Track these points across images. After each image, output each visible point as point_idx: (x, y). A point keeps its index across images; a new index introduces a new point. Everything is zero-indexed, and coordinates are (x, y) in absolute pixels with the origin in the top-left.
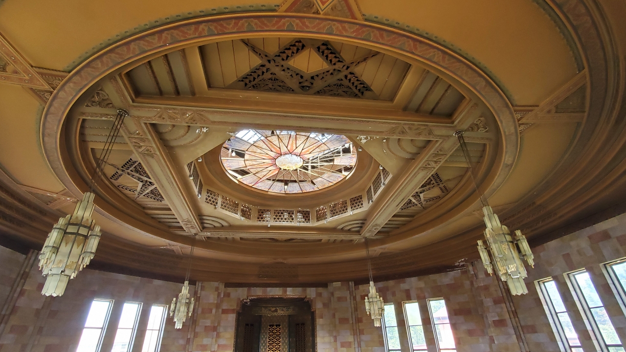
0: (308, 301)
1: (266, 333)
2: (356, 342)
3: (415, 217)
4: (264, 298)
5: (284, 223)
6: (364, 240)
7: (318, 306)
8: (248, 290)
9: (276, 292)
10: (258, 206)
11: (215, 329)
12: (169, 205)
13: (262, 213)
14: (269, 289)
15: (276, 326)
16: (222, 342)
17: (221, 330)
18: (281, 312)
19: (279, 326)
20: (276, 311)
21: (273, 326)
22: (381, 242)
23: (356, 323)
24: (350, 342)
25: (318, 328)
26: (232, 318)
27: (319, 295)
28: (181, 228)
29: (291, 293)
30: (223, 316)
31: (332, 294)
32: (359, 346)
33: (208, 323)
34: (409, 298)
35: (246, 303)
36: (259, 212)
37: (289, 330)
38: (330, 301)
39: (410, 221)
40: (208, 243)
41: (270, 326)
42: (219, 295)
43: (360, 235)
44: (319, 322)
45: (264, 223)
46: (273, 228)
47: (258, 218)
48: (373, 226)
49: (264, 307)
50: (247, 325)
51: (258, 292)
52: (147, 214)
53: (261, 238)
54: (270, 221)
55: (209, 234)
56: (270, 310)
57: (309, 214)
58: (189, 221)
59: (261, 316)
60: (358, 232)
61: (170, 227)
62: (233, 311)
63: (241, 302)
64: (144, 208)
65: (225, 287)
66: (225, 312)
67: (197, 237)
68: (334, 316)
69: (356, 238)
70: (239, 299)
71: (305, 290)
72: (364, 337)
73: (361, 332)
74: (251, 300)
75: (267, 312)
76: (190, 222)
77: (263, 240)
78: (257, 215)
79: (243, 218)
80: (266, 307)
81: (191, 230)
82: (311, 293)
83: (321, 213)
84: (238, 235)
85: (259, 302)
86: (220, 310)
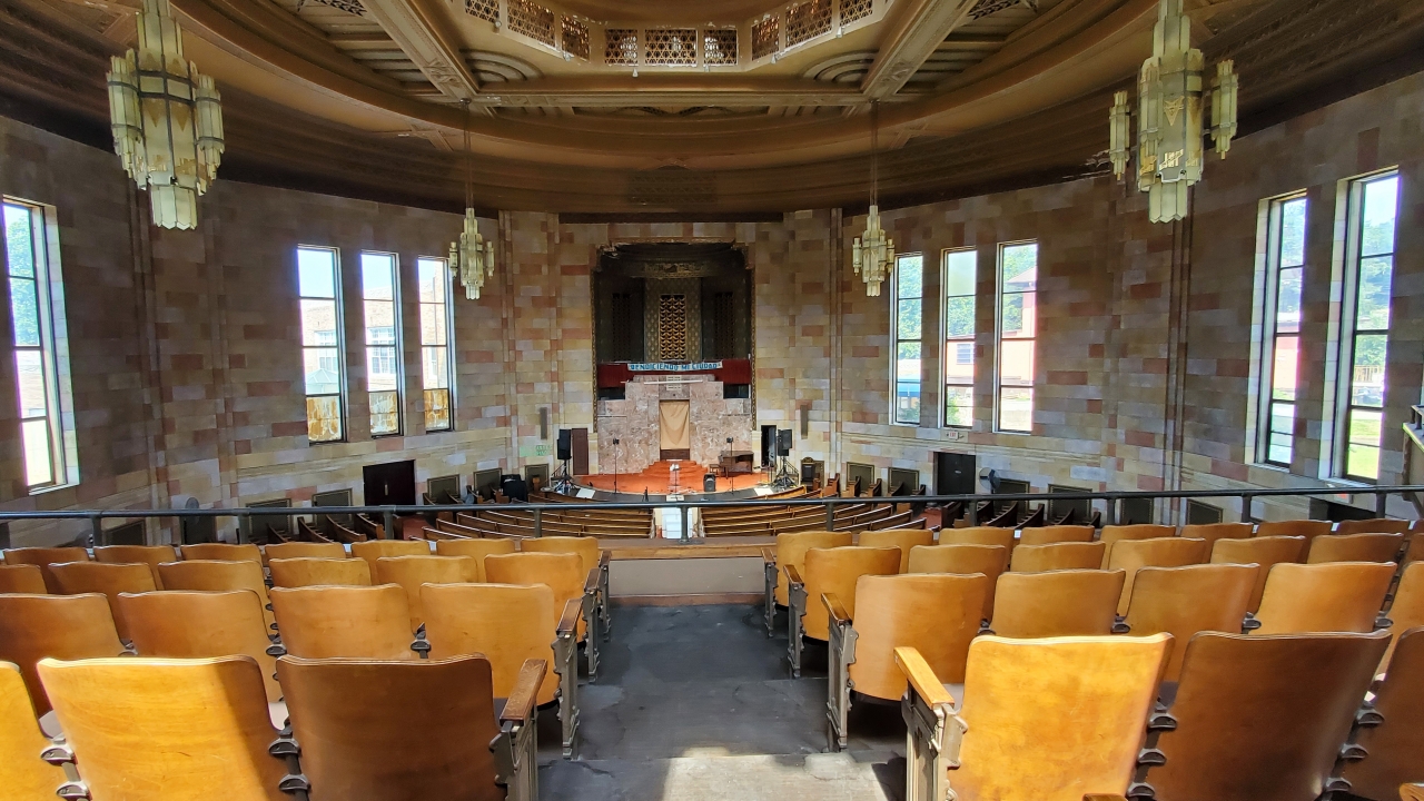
0: (739, 251)
1: (656, 312)
2: (834, 327)
3: (1009, 40)
4: (643, 244)
5: (671, 65)
6: (869, 107)
7: (760, 261)
8: (610, 228)
9: (670, 232)
10: (603, 20)
11: (551, 302)
12: (381, 24)
13: (616, 39)
14: (654, 226)
15: (676, 297)
16: (569, 324)
17: (565, 303)
18: (683, 272)
19: (682, 297)
20: (674, 269)
21: (669, 297)
22: (914, 109)
23: (837, 291)
24: (821, 327)
25: (758, 300)
26: (583, 282)
27: (764, 237)
28: (428, 84)
29: (701, 233)
30: (565, 278)
31: (792, 235)
32: (840, 331)
33: (538, 291)
34: (959, 243)
35: (608, 253)
36: (608, 38)
37: (702, 305)
38: (786, 249)
39: (995, 51)
40: (501, 121)
41: (663, 297)
42: (550, 237)
43: (862, 92)
44: (761, 290)
45: (623, 68)
46: (647, 79)
47: (608, 55)
48: (895, 69)
49: (647, 262)
50: (616, 295)
51: (632, 233)
52: (340, 51)
53: (622, 109)
54: (636, 61)
55: (497, 100)
56: (661, 268)
57: (734, 39)
58: (439, 66)
59: (643, 281)
60: (857, 85)
61: (403, 83)
62: (582, 270)
63: (598, 251)
64: (327, 34)
65: (561, 222)
66: (567, 271)
67: (472, 107)
68: (792, 278)
69: (850, 100)
70: (593, 246)
71: (734, 228)
72: (849, 318)
73: (846, 308)
74: (618, 249)
75: (654, 273)
76: (444, 69)
77: (629, 112)
78: (603, 46)
79: (568, 55)
80: (652, 263)
81: (453, 89)
82: (746, 233)
83: (764, 36)
84: (568, 101)
85: (632, 252)
86: (558, 268)
